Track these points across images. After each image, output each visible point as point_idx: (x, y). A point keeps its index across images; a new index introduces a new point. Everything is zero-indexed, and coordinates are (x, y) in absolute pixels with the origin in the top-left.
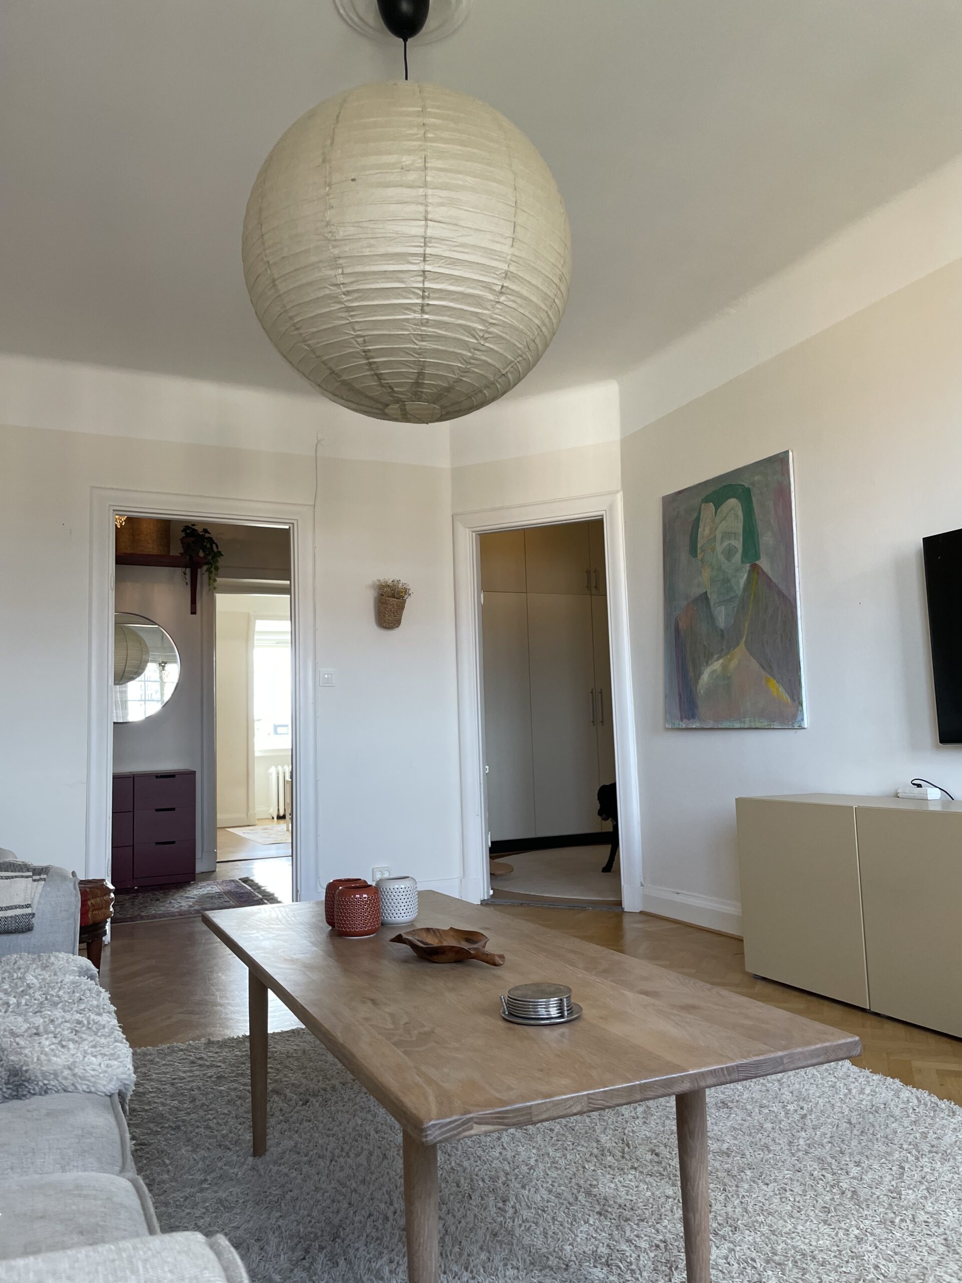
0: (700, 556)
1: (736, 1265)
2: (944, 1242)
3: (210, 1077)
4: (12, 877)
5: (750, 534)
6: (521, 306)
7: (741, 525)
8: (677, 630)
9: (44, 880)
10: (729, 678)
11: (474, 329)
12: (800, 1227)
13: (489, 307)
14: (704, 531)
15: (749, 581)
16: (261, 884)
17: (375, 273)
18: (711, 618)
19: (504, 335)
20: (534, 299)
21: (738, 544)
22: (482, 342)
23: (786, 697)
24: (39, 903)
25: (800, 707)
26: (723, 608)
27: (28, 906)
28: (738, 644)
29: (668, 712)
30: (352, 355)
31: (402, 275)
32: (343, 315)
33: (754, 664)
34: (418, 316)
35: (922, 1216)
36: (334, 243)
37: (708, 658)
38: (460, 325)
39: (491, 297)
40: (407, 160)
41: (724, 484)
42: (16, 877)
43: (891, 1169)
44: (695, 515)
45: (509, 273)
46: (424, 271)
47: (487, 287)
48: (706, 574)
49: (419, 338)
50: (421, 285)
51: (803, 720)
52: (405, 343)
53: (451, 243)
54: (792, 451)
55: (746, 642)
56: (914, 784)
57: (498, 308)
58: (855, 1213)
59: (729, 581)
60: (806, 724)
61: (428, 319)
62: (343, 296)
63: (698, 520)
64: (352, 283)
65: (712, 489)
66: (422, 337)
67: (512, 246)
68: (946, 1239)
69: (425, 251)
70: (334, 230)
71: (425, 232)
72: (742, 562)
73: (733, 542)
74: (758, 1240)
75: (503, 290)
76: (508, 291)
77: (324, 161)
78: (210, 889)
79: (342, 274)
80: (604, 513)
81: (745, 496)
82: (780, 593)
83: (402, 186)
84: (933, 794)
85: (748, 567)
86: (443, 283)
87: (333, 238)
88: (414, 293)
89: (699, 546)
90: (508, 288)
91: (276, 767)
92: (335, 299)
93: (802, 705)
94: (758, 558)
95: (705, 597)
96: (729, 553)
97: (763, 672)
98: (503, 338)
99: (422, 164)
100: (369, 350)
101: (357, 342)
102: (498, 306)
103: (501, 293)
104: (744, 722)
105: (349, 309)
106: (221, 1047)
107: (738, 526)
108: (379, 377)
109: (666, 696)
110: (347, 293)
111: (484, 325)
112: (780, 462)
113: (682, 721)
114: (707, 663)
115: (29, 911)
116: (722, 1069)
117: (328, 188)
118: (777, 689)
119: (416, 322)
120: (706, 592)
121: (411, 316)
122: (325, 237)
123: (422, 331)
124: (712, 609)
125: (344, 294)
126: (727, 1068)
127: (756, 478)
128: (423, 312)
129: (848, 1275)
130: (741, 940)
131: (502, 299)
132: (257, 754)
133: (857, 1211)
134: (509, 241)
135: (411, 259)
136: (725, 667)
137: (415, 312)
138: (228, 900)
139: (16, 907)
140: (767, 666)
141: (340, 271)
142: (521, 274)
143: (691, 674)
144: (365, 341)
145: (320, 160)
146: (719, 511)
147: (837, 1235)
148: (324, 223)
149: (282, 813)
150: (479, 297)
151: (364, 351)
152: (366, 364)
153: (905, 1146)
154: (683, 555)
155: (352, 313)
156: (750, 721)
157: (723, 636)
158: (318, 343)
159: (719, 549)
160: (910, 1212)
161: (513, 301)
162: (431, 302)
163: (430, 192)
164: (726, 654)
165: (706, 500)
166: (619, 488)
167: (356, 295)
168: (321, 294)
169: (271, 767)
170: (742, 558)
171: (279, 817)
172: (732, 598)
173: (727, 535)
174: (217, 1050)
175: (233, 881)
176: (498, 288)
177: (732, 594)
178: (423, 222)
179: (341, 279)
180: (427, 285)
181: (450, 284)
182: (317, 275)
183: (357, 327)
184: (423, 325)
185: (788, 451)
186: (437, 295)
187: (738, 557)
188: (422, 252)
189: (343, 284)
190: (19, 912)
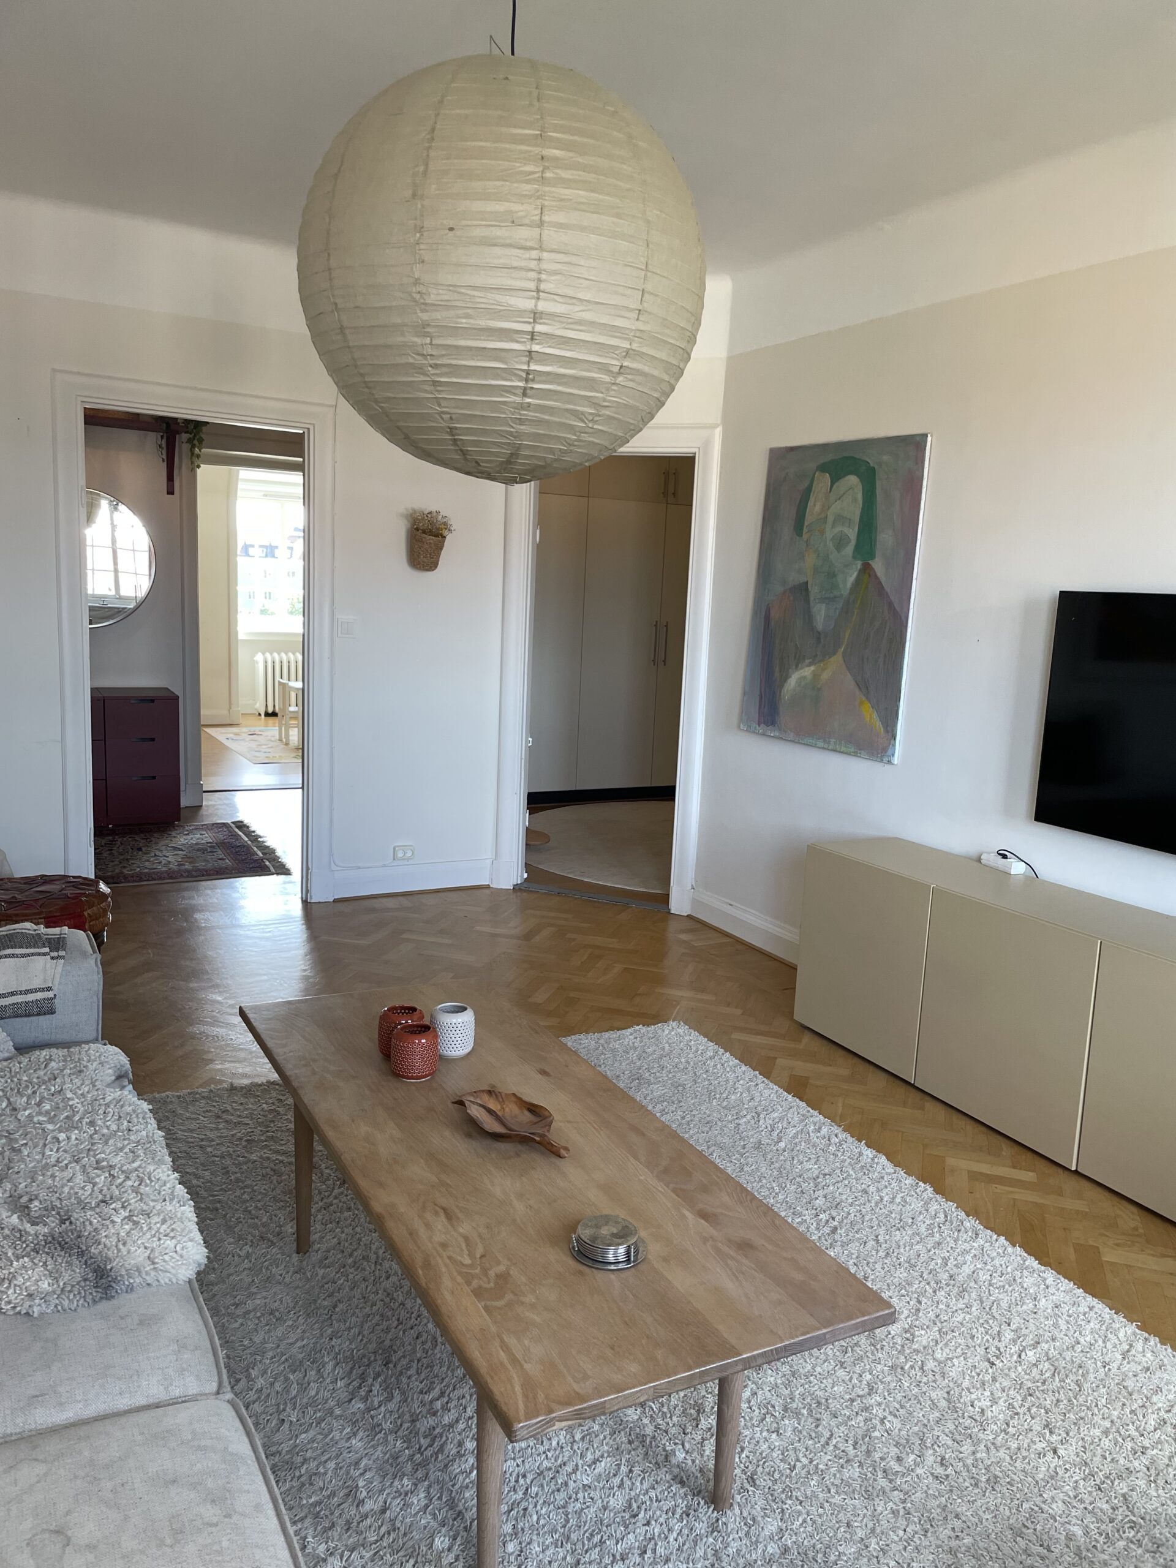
0: (805, 537)
1: (757, 1411)
2: (946, 1395)
3: (240, 1139)
4: (28, 955)
5: (868, 526)
6: (640, 384)
7: (858, 512)
8: (767, 619)
9: (63, 957)
10: (819, 689)
11: (583, 413)
12: (818, 1369)
13: (603, 390)
14: (814, 507)
15: (858, 582)
16: (259, 832)
17: (470, 348)
18: (809, 616)
19: (616, 416)
20: (656, 373)
21: (852, 533)
22: (590, 425)
23: (878, 725)
24: (60, 983)
25: (892, 742)
26: (824, 606)
27: (49, 989)
28: (834, 653)
29: (744, 712)
30: (435, 429)
31: (503, 354)
32: (428, 388)
33: (849, 680)
34: (518, 399)
35: (930, 1365)
36: (423, 307)
37: (799, 661)
38: (567, 410)
39: (606, 378)
40: (519, 208)
41: (845, 455)
42: (33, 954)
43: (908, 1303)
44: (806, 484)
45: (631, 352)
46: (530, 352)
47: (604, 368)
48: (810, 560)
49: (518, 421)
50: (525, 367)
51: (893, 755)
52: (501, 425)
53: (565, 320)
54: (932, 436)
55: (844, 652)
56: (999, 854)
57: (614, 390)
58: (870, 1355)
59: (834, 575)
60: (896, 760)
61: (529, 403)
62: (430, 369)
63: (809, 490)
64: (443, 355)
65: (829, 457)
66: (521, 421)
67: (638, 319)
68: (948, 1393)
69: (533, 328)
70: (424, 291)
71: (536, 306)
72: (854, 557)
73: (846, 530)
74: (779, 1381)
75: (622, 370)
76: (628, 371)
77: (414, 195)
78: (198, 836)
79: (431, 344)
80: (696, 450)
81: (869, 477)
82: (890, 604)
83: (510, 246)
84: (1017, 868)
85: (859, 564)
86: (552, 365)
87: (422, 301)
88: (516, 375)
89: (806, 523)
90: (627, 367)
91: (264, 654)
92: (420, 370)
93: (895, 739)
94: (873, 557)
95: (804, 588)
96: (840, 542)
97: (857, 692)
98: (614, 418)
99: (537, 218)
100: (456, 428)
101: (442, 418)
102: (615, 388)
103: (619, 373)
104: (829, 743)
105: (435, 383)
106: (245, 1096)
107: (855, 512)
108: (464, 453)
109: (744, 693)
110: (435, 366)
111: (595, 409)
112: (914, 445)
113: (759, 726)
114: (797, 667)
115: (50, 994)
116: (772, 1350)
117: (418, 235)
118: (870, 715)
119: (515, 405)
120: (807, 582)
121: (513, 398)
122: (413, 297)
123: (520, 414)
124: (812, 604)
125: (431, 366)
126: (776, 1349)
127: (885, 458)
128: (525, 394)
129: (856, 1429)
130: (794, 968)
131: (620, 379)
132: (241, 636)
133: (873, 1354)
134: (635, 315)
135: (516, 336)
136: (816, 676)
137: (515, 394)
138: (222, 856)
139: (37, 991)
140: (863, 686)
141: (428, 340)
142: (644, 350)
143: (777, 674)
144: (451, 418)
145: (408, 193)
146: (835, 486)
147: (851, 1379)
148: (412, 280)
149: (270, 710)
150: (593, 380)
151: (450, 428)
152: (451, 439)
153: (925, 1276)
154: (786, 530)
155: (439, 388)
156: (835, 743)
157: (819, 639)
158: (394, 408)
159: (830, 533)
160: (919, 1358)
161: (631, 380)
162: (535, 386)
163: (545, 255)
164: (820, 661)
165: (823, 468)
166: (719, 421)
167: (445, 370)
168: (403, 360)
169: (257, 653)
170: (854, 553)
171: (267, 714)
172: (835, 597)
173: (840, 519)
174: (243, 1100)
175: (224, 825)
176: (616, 369)
177: (836, 593)
178: (535, 294)
179: (429, 350)
180: (533, 367)
181: (561, 367)
182: (400, 339)
183: (443, 403)
184: (523, 408)
185: (926, 435)
186: (544, 378)
187: (849, 550)
188: (531, 330)
189: (431, 355)
190: (39, 996)
